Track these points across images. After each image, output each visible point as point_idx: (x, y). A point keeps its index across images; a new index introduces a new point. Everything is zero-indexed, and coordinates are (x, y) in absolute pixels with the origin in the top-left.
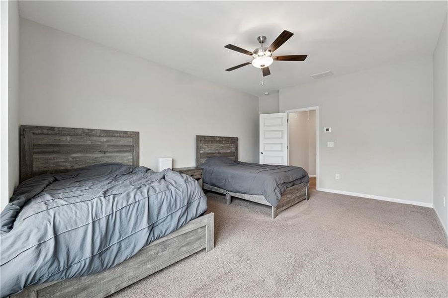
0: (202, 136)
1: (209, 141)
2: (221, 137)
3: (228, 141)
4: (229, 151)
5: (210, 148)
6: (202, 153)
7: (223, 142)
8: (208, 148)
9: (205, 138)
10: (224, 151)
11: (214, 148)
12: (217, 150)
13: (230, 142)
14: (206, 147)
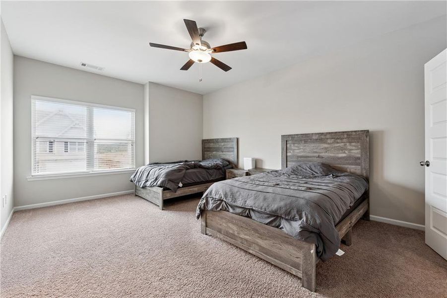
0: (289, 135)
1: (301, 140)
2: (322, 134)
3: (342, 139)
4: (344, 155)
5: (302, 150)
6: (290, 156)
7: (329, 141)
8: (300, 149)
9: (292, 138)
10: (332, 155)
11: (308, 149)
12: (316, 152)
13: (345, 140)
14: (296, 148)
